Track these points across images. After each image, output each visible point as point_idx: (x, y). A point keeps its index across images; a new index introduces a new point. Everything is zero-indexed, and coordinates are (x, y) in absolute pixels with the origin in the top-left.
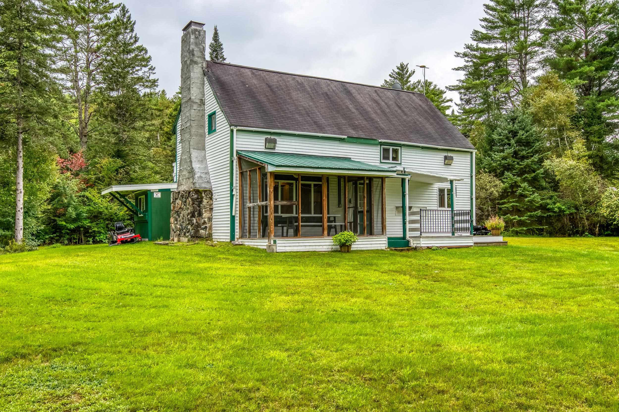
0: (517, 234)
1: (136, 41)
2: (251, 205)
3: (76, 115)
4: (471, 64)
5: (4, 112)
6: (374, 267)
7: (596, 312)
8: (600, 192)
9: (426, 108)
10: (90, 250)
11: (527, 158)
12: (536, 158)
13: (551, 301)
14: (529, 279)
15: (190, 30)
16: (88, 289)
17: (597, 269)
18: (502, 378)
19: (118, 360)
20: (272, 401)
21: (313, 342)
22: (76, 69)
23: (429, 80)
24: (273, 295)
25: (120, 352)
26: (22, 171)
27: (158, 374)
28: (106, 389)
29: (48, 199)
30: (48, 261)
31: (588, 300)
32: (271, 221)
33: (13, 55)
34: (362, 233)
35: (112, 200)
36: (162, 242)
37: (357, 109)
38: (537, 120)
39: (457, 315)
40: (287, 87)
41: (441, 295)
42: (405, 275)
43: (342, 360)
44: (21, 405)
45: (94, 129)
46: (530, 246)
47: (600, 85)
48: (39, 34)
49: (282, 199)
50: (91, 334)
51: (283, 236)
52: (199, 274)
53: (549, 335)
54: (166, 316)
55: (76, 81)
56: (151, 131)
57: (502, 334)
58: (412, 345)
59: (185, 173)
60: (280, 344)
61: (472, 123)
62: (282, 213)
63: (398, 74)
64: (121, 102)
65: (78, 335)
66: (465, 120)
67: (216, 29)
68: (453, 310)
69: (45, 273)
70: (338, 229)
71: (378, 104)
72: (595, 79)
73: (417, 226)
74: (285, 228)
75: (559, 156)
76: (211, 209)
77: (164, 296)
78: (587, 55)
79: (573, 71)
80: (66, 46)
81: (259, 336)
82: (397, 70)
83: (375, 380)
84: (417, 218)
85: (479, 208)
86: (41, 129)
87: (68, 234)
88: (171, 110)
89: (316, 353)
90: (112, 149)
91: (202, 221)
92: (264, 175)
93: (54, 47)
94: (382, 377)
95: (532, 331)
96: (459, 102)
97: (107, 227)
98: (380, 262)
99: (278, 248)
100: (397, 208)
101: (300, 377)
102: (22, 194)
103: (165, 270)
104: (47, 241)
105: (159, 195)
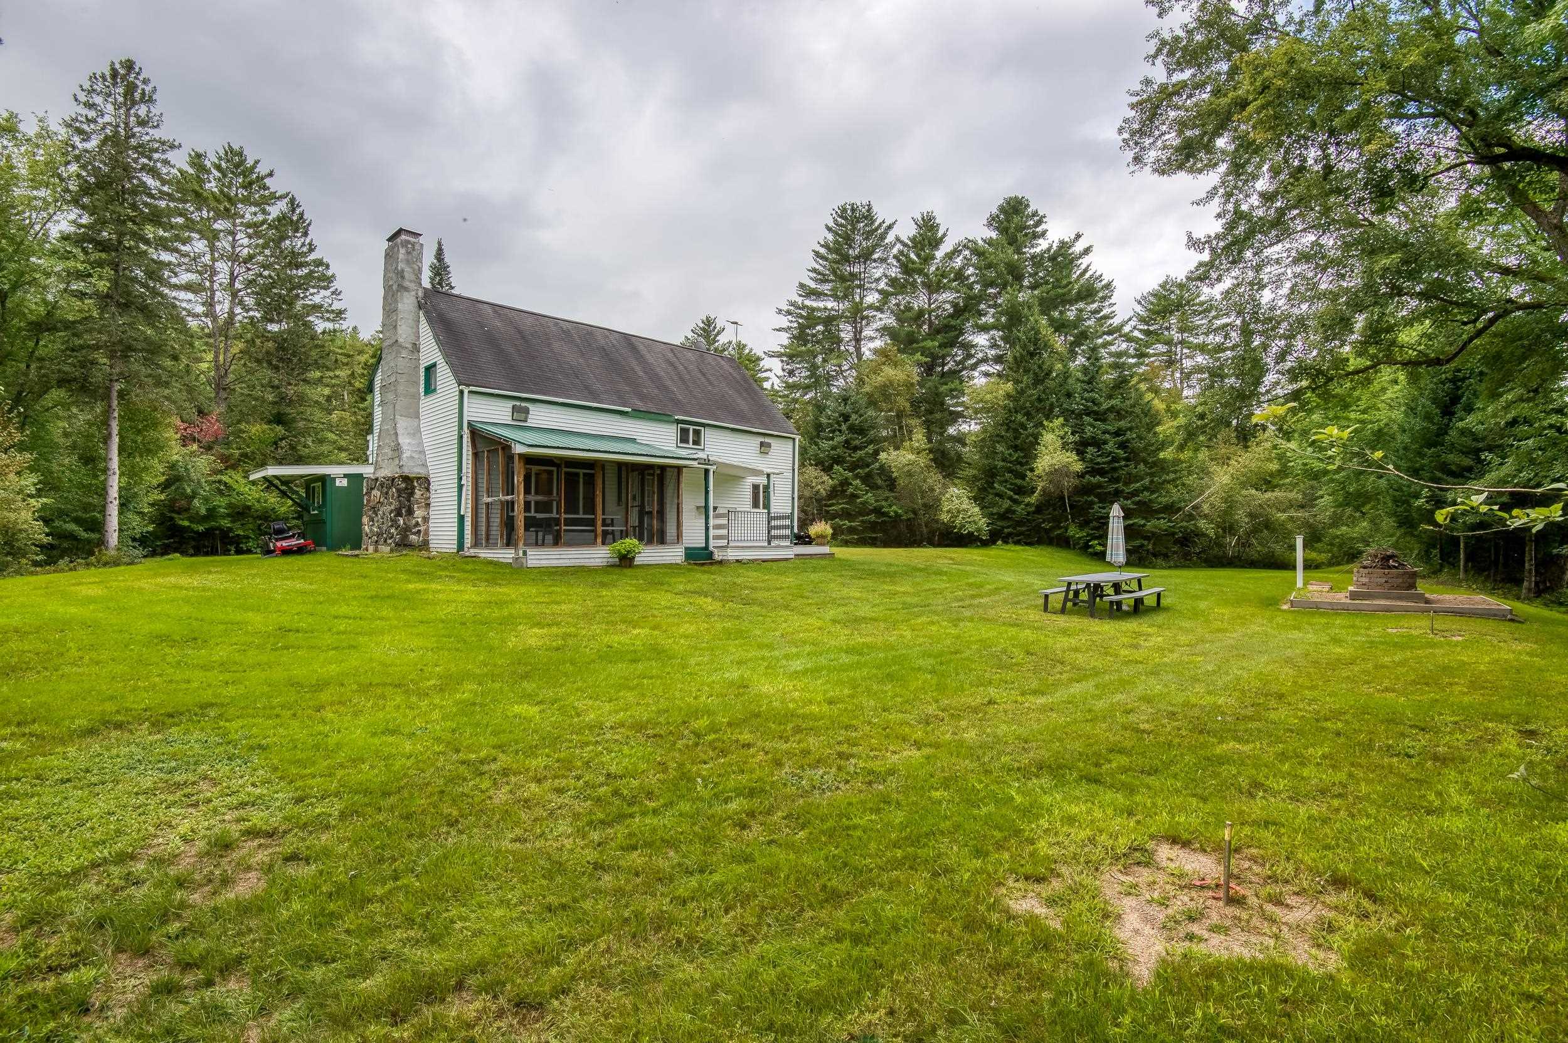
0: (846, 543)
1: (311, 249)
2: (490, 500)
3: (210, 356)
4: (795, 325)
5: (89, 346)
6: (666, 587)
7: (930, 637)
8: (941, 493)
9: (738, 377)
10: (230, 563)
11: (861, 449)
12: (871, 449)
13: (882, 625)
14: (858, 599)
15: (398, 240)
16: (226, 623)
17: (934, 586)
18: (821, 723)
19: (274, 727)
20: (514, 774)
21: (577, 690)
22: (212, 286)
23: (743, 342)
24: (520, 628)
25: (277, 716)
26: (117, 440)
27: (339, 746)
28: (255, 770)
29: (159, 486)
30: (160, 580)
31: (923, 624)
32: (520, 523)
33: (105, 260)
34: (650, 542)
35: (267, 488)
36: (350, 553)
37: (645, 373)
38: (872, 403)
39: (770, 647)
40: (546, 334)
41: (751, 622)
42: (706, 596)
43: (617, 712)
44: (117, 798)
45: (239, 380)
46: (861, 558)
47: (944, 365)
48: (152, 229)
49: (537, 493)
50: (231, 691)
51: (537, 544)
52: (407, 599)
53: (879, 667)
54: (353, 660)
55: (211, 305)
56: (333, 386)
57: (823, 668)
58: (712, 688)
59: (387, 450)
60: (530, 695)
61: (795, 401)
62: (536, 512)
63: (703, 329)
64: (285, 340)
65: (210, 692)
66: (787, 396)
67: (440, 244)
68: (765, 641)
69: (155, 598)
70: (617, 534)
71: (675, 368)
72: (938, 358)
73: (724, 532)
74: (540, 534)
75: (897, 448)
76: (428, 505)
77: (350, 632)
78: (930, 327)
79: (915, 345)
80: (196, 250)
81: (497, 685)
82: (702, 325)
83: (661, 736)
84: (724, 521)
85: (802, 510)
86: (150, 375)
87: (193, 539)
88: (366, 356)
89: (579, 705)
90: (269, 411)
91: (414, 522)
92: (510, 458)
93: (177, 250)
94: (671, 732)
95: (858, 663)
96: (780, 373)
97: (259, 529)
98: (674, 580)
99: (529, 562)
100: (698, 508)
101: (556, 739)
102: (117, 476)
103: (352, 594)
104: (159, 550)
105: (345, 483)
